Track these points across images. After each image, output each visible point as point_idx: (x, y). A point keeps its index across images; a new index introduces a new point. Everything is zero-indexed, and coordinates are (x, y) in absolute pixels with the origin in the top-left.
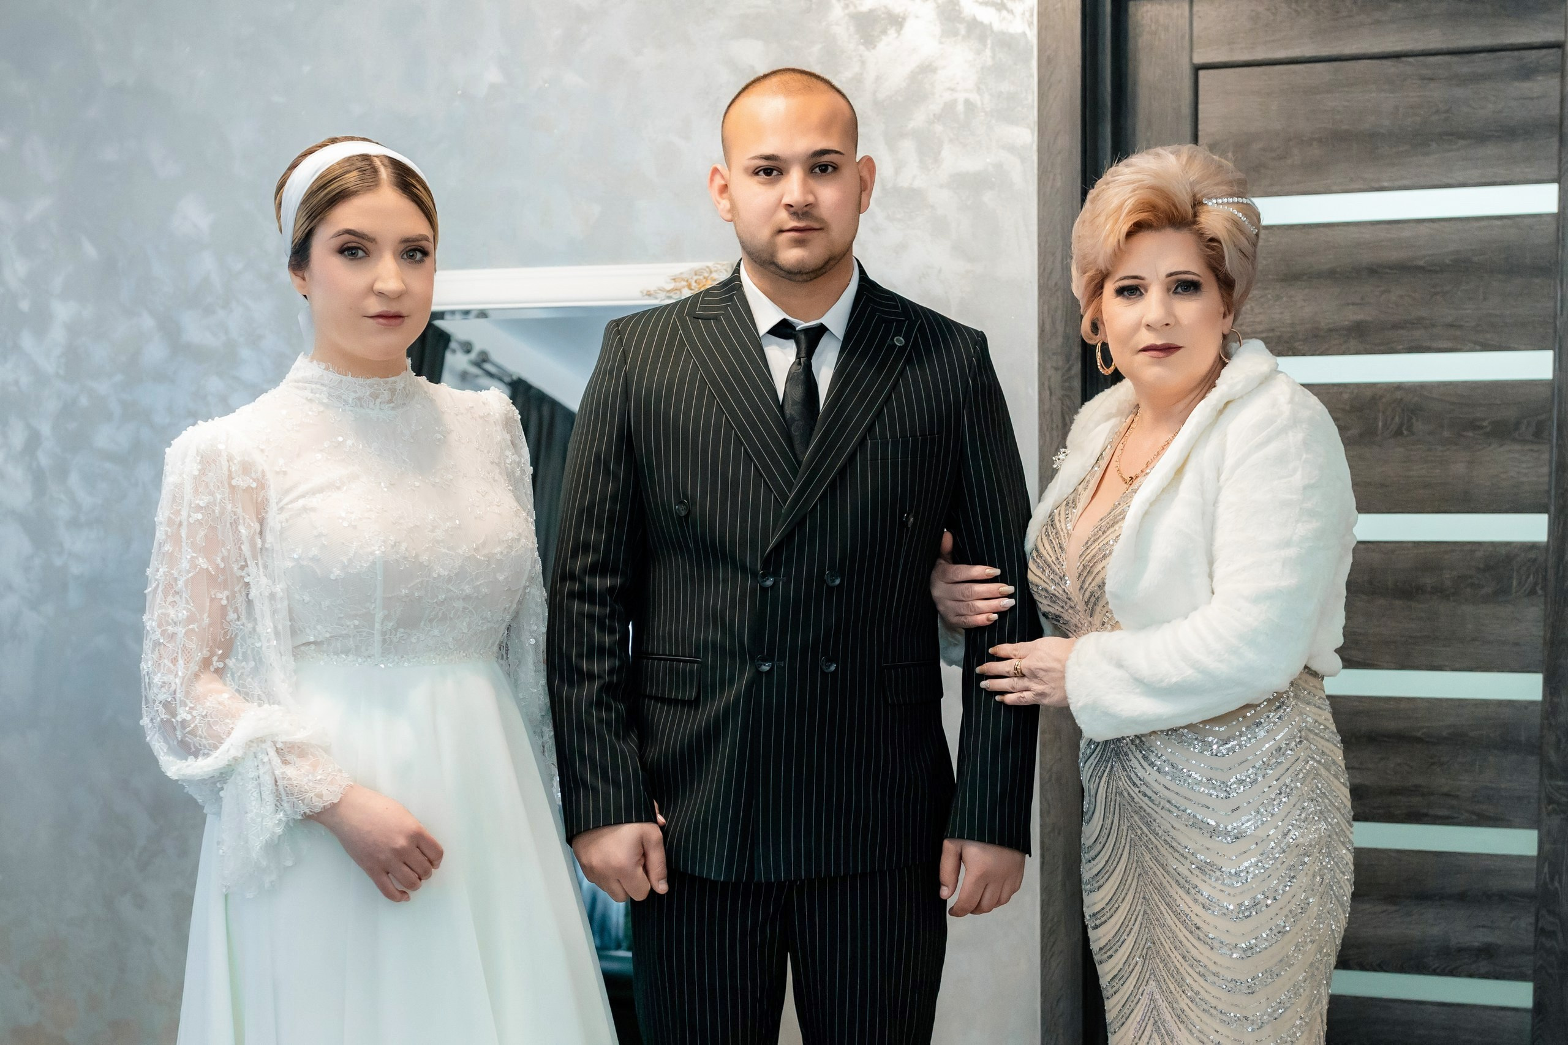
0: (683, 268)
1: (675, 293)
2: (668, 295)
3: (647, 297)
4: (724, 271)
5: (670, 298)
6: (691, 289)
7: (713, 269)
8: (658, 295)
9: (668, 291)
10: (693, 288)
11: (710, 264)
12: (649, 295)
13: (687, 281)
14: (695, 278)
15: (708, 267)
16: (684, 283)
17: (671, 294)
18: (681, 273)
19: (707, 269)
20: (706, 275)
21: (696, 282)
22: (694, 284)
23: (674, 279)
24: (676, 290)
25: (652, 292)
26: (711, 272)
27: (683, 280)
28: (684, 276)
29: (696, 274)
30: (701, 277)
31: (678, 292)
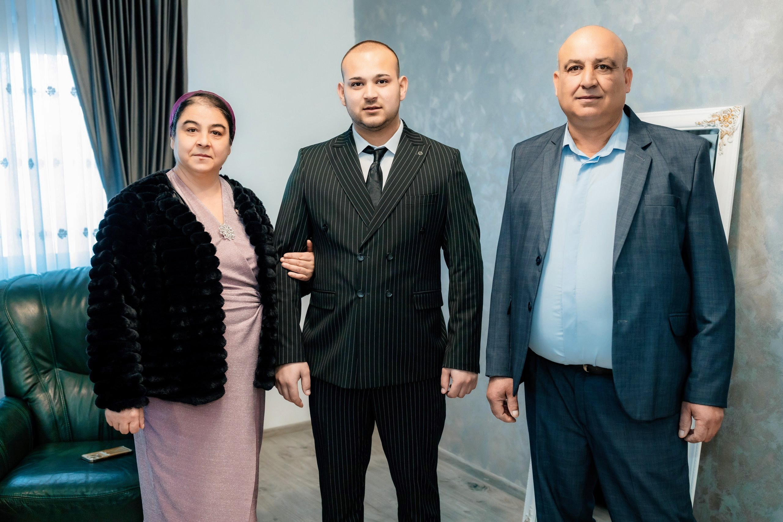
0: (718, 110)
1: (712, 123)
2: (708, 124)
3: (698, 125)
4: (738, 111)
5: (709, 125)
6: (720, 121)
7: (733, 110)
8: (704, 124)
9: (709, 122)
10: (721, 120)
11: (732, 107)
12: (699, 124)
13: (719, 117)
14: (723, 115)
15: (730, 109)
16: (718, 118)
17: (710, 124)
18: (717, 113)
19: (730, 110)
20: (729, 113)
21: (723, 117)
22: (722, 118)
23: (713, 116)
24: (712, 121)
25: (701, 123)
26: (732, 112)
27: (717, 116)
28: (717, 114)
29: (724, 113)
30: (727, 114)
31: (714, 123)
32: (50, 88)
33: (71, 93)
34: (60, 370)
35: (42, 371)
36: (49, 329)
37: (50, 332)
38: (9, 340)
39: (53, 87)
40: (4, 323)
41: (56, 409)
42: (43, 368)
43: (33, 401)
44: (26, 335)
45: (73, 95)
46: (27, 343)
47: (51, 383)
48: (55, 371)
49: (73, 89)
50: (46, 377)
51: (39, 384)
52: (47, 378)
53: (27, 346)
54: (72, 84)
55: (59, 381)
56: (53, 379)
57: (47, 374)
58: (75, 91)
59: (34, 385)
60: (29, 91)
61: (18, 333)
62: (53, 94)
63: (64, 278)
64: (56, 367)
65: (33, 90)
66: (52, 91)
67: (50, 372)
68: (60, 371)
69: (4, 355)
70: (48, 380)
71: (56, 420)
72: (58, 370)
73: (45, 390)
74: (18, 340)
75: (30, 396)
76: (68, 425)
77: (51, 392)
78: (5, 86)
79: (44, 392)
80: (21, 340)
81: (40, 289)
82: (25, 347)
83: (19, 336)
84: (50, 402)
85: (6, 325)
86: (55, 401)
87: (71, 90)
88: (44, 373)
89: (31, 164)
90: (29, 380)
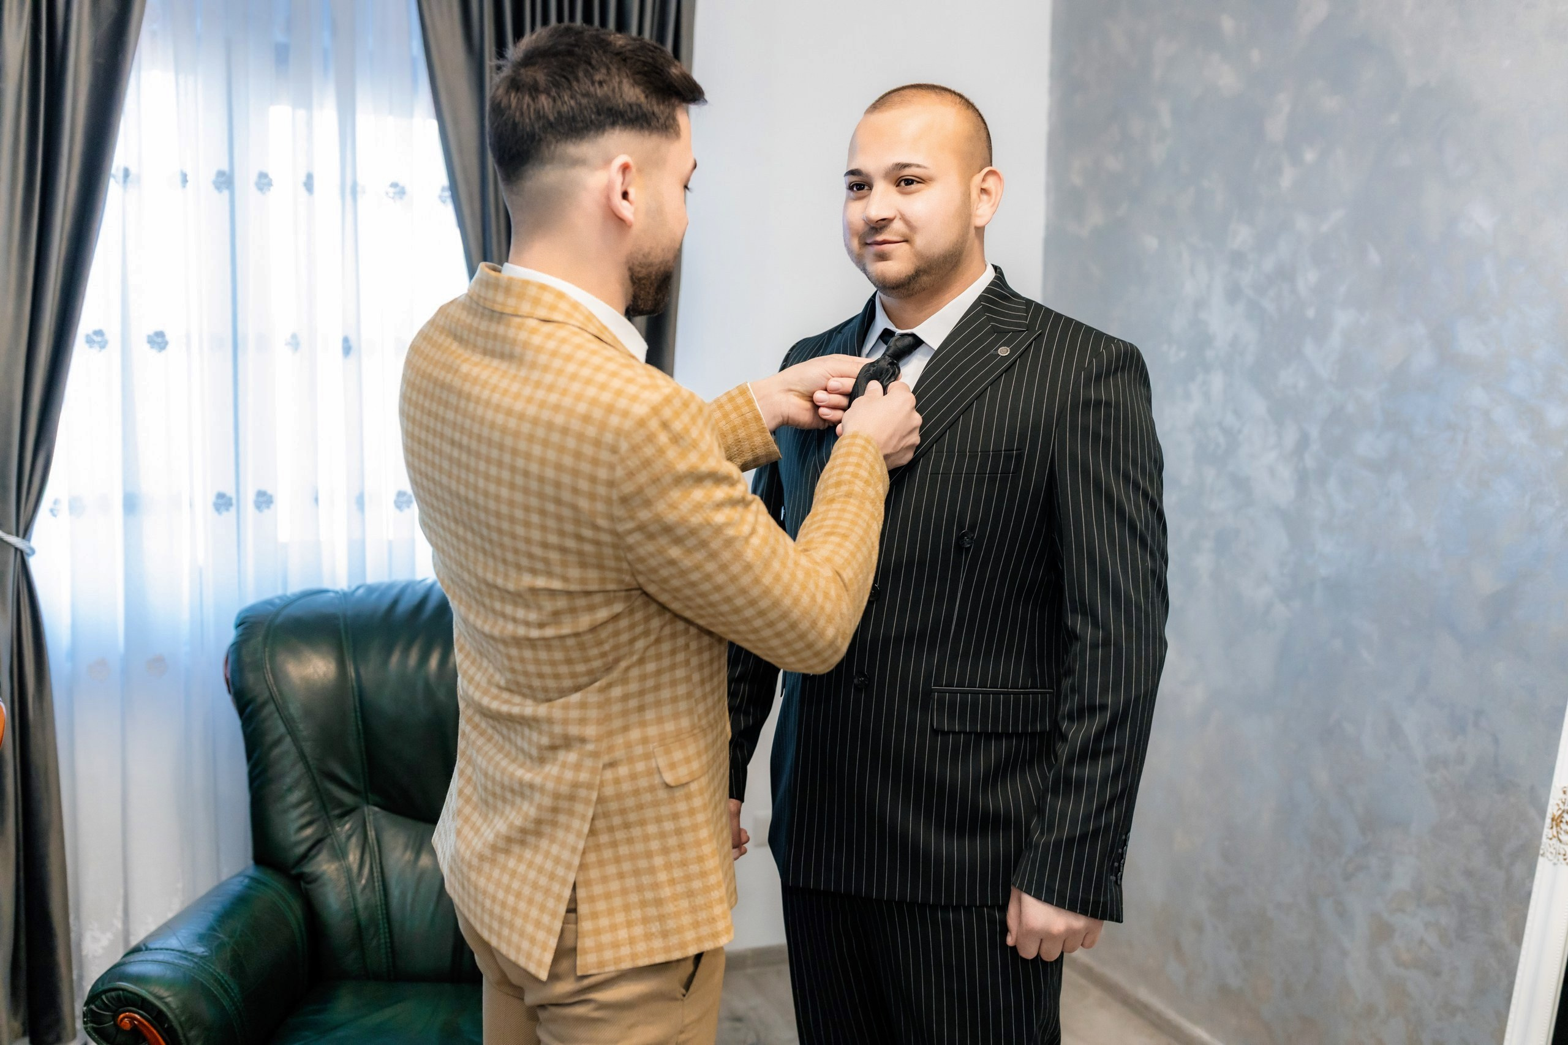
32: (394, 185)
33: (440, 197)
34: (376, 809)
35: (337, 812)
36: (356, 716)
37: (360, 723)
38: (270, 738)
39: (401, 184)
40: (260, 700)
41: (361, 902)
42: (340, 804)
43: (313, 879)
44: (304, 729)
45: (444, 202)
46: (308, 747)
47: (354, 840)
48: (363, 812)
49: (443, 189)
50: (345, 825)
51: (328, 841)
52: (347, 826)
53: (307, 754)
54: (443, 180)
55: (371, 834)
56: (359, 830)
57: (347, 818)
58: (448, 194)
59: (318, 842)
60: (351, 191)
61: (288, 722)
62: (401, 198)
63: (395, 602)
64: (368, 803)
65: (359, 189)
66: (399, 190)
67: (353, 814)
68: (375, 813)
69: (257, 771)
70: (350, 832)
71: (359, 925)
72: (372, 813)
73: (340, 854)
74: (288, 739)
75: (308, 869)
76: (385, 938)
77: (353, 857)
78: (303, 178)
79: (340, 861)
80: (295, 740)
81: (342, 626)
82: (302, 756)
83: (292, 731)
84: (351, 883)
85: (264, 704)
86: (360, 882)
87: (438, 191)
88: (342, 816)
89: (347, 348)
90: (308, 831)
